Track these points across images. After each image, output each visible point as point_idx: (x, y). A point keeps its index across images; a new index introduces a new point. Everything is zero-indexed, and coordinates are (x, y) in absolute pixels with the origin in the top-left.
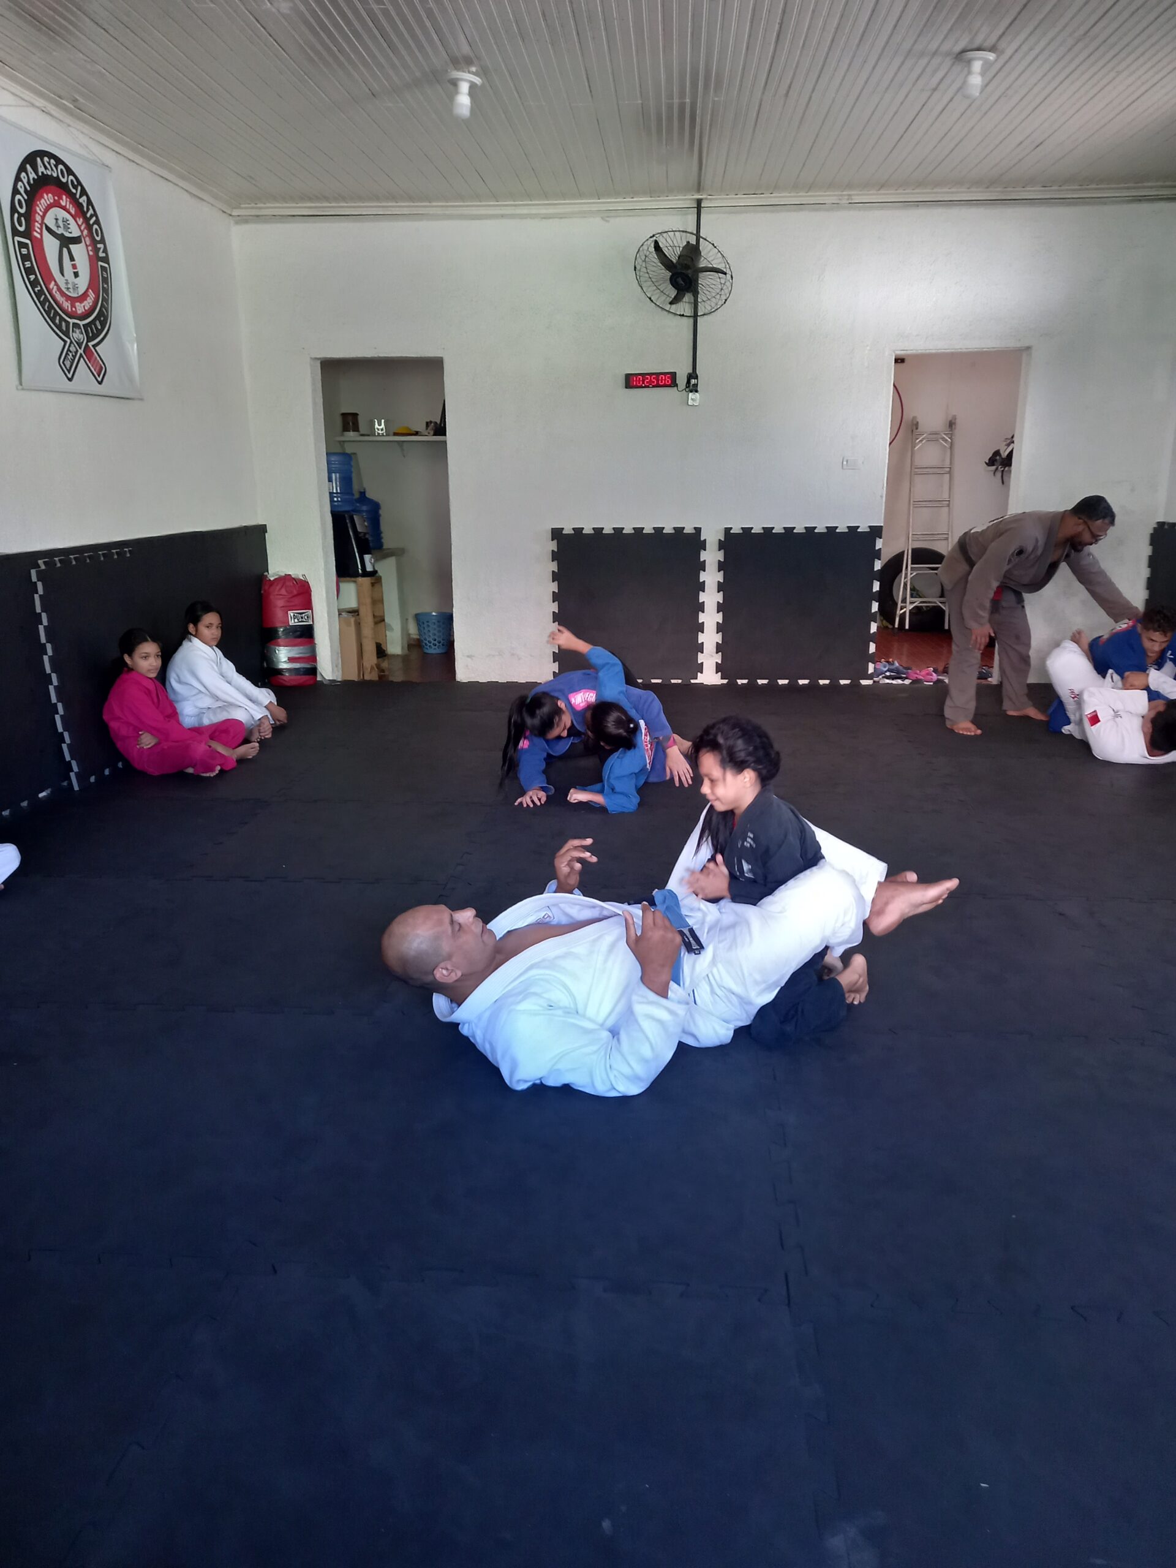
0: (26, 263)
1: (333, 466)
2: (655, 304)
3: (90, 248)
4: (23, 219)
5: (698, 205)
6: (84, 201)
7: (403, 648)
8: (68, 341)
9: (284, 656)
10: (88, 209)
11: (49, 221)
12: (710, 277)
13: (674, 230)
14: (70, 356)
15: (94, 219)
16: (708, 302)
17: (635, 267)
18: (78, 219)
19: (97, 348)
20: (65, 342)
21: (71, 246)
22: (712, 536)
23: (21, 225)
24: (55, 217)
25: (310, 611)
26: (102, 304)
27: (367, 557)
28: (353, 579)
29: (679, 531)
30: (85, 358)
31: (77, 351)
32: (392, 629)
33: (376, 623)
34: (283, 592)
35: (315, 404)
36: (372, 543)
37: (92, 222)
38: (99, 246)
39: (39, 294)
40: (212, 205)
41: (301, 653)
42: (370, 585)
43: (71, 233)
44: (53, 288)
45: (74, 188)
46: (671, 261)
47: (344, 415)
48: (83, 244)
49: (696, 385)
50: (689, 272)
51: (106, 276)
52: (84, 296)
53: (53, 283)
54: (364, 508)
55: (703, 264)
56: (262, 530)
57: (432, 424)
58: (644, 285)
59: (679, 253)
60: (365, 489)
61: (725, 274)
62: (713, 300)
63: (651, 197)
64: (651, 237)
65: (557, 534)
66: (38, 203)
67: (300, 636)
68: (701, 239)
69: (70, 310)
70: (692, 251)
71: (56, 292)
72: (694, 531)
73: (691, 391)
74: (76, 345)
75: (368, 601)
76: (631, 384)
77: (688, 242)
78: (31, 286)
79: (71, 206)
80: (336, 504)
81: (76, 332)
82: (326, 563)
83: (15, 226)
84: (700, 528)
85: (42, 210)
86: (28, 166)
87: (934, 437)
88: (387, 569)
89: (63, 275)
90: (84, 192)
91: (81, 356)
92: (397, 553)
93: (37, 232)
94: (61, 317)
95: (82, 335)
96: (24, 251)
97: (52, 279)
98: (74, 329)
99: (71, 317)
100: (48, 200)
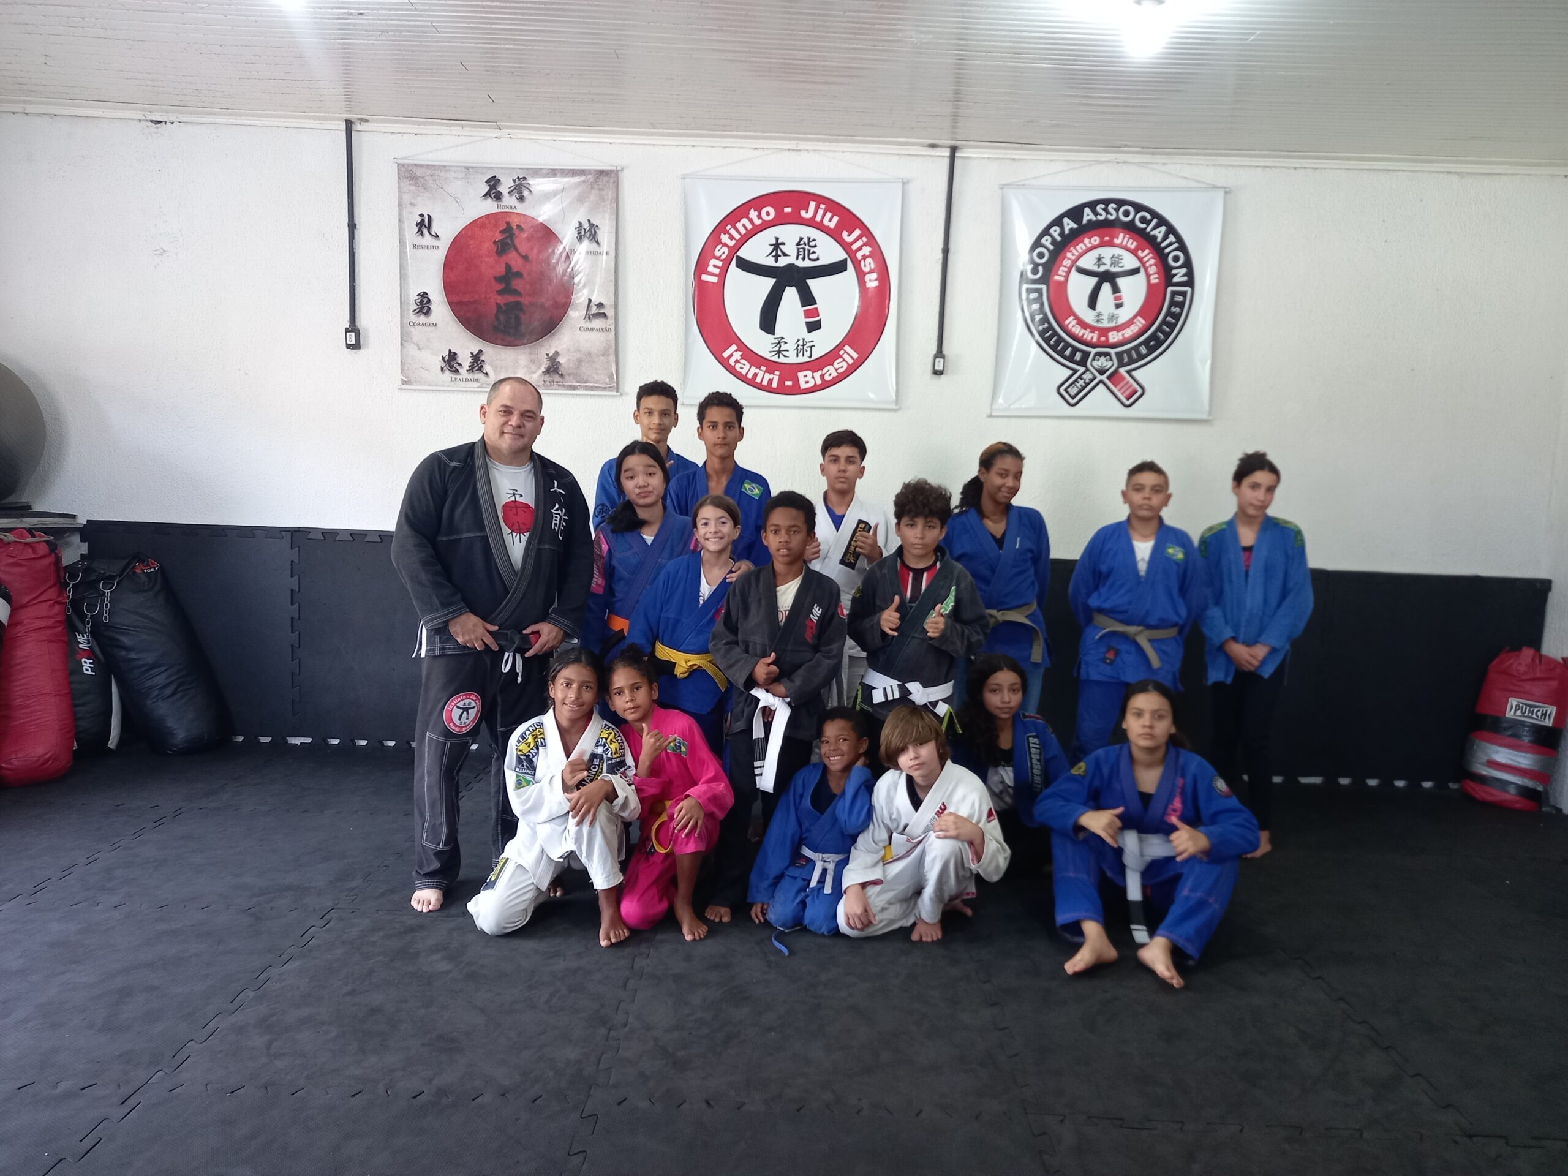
0: (1033, 305)
3: (1152, 277)
4: (1041, 269)
6: (1160, 232)
8: (1082, 369)
9: (1497, 759)
10: (1165, 238)
11: (1088, 262)
15: (1173, 246)
18: (1141, 252)
19: (1134, 373)
20: (1076, 371)
21: (1118, 279)
23: (1035, 271)
24: (1097, 257)
26: (1160, 328)
30: (1108, 383)
31: (1095, 378)
37: (1167, 250)
39: (1044, 331)
43: (1122, 267)
44: (1070, 323)
45: (1142, 223)
48: (1142, 275)
51: (1175, 300)
52: (1130, 323)
53: (1072, 318)
56: (1543, 585)
66: (1072, 248)
69: (1095, 340)
71: (1074, 326)
74: (1095, 371)
78: (1035, 325)
79: (1131, 241)
81: (1096, 360)
83: (1027, 278)
85: (1077, 254)
86: (1066, 220)
89: (1094, 309)
90: (1162, 221)
91: (1101, 382)
93: (1061, 275)
94: (1073, 347)
95: (1109, 364)
96: (1033, 296)
97: (1071, 313)
98: (1097, 357)
99: (1094, 348)
100: (1090, 243)
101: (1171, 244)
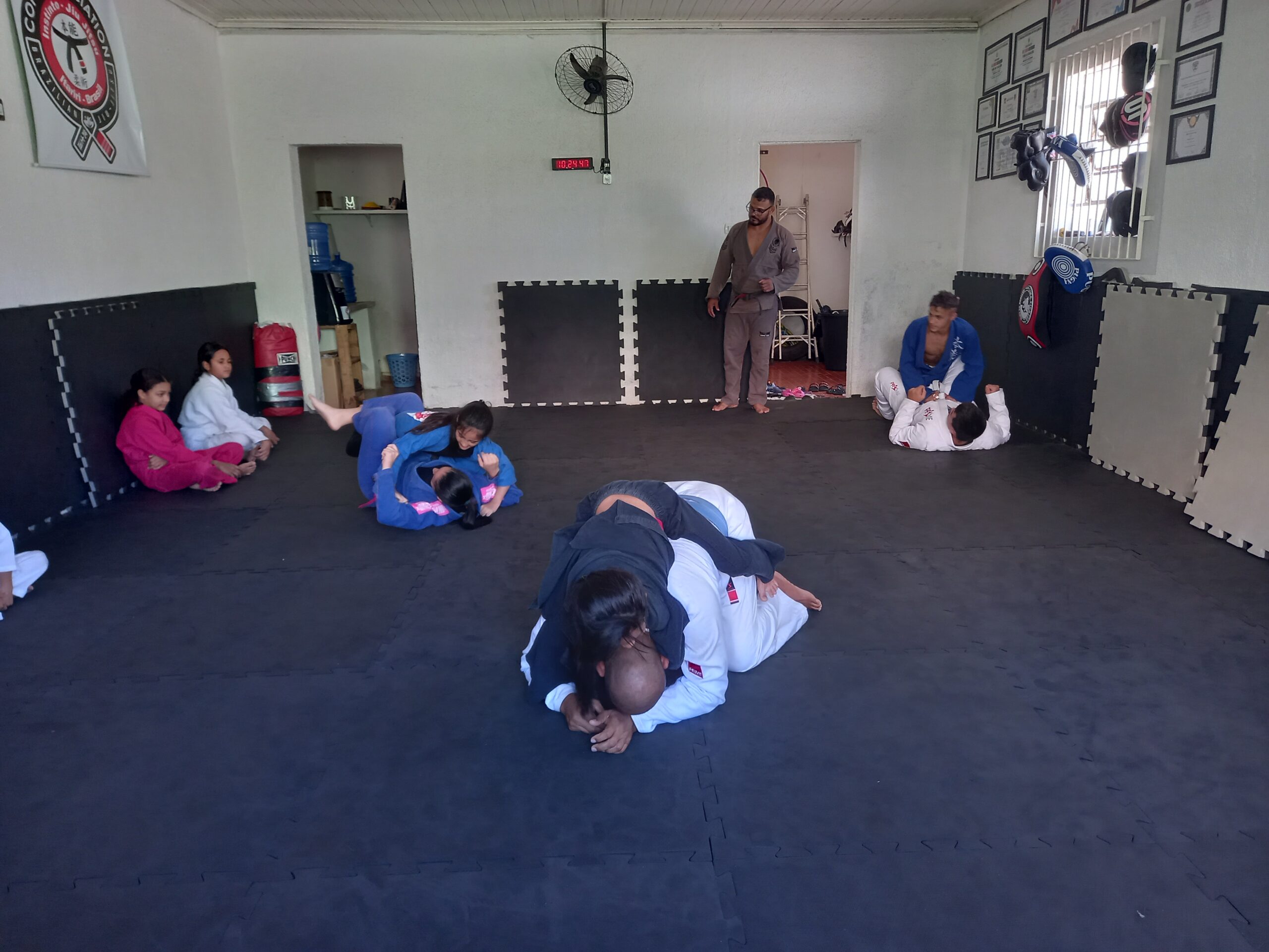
0: (37, 59)
1: (312, 233)
2: (574, 104)
3: (96, 49)
4: (32, 22)
5: (603, 27)
6: (88, 9)
7: (377, 384)
8: (80, 126)
9: (274, 391)
10: (92, 17)
11: (57, 24)
12: (615, 83)
13: (585, 45)
14: (82, 139)
15: (97, 25)
16: (615, 103)
17: (556, 75)
18: (83, 24)
19: (107, 133)
20: (77, 128)
21: (78, 47)
22: (627, 287)
23: (31, 27)
25: (296, 353)
26: (109, 95)
27: (343, 308)
28: (332, 327)
29: (601, 283)
30: (97, 141)
31: (88, 136)
32: (367, 368)
33: (353, 363)
34: (272, 337)
35: (294, 182)
36: (346, 297)
37: (96, 27)
38: (103, 48)
39: (50, 86)
40: (200, 18)
41: (288, 389)
42: (347, 331)
43: (77, 35)
44: (63, 82)
46: (585, 70)
47: (319, 193)
48: (89, 44)
49: (608, 168)
50: (599, 79)
51: (111, 73)
53: (63, 77)
54: (339, 269)
55: (609, 73)
56: (252, 286)
57: (395, 200)
58: (563, 88)
59: (590, 64)
60: (339, 253)
61: (627, 80)
62: (619, 101)
63: (566, 20)
64: (567, 51)
65: (502, 286)
66: (46, 9)
67: (287, 375)
68: (607, 53)
69: (80, 100)
70: (600, 63)
71: (66, 85)
72: (612, 283)
73: (605, 173)
74: (87, 130)
75: (346, 344)
76: (557, 167)
77: (597, 56)
78: (43, 79)
79: (76, 13)
80: (315, 264)
81: (86, 120)
82: (309, 313)
83: (27, 30)
84: (618, 281)
85: (50, 15)
87: (793, 211)
88: (361, 318)
89: (72, 70)
90: (87, 2)
91: (92, 139)
92: (369, 305)
93: (46, 34)
94: (71, 105)
95: (93, 122)
96: (35, 49)
97: (62, 73)
98: (85, 117)
99: (82, 107)
100: (55, 7)
101: (95, 22)
